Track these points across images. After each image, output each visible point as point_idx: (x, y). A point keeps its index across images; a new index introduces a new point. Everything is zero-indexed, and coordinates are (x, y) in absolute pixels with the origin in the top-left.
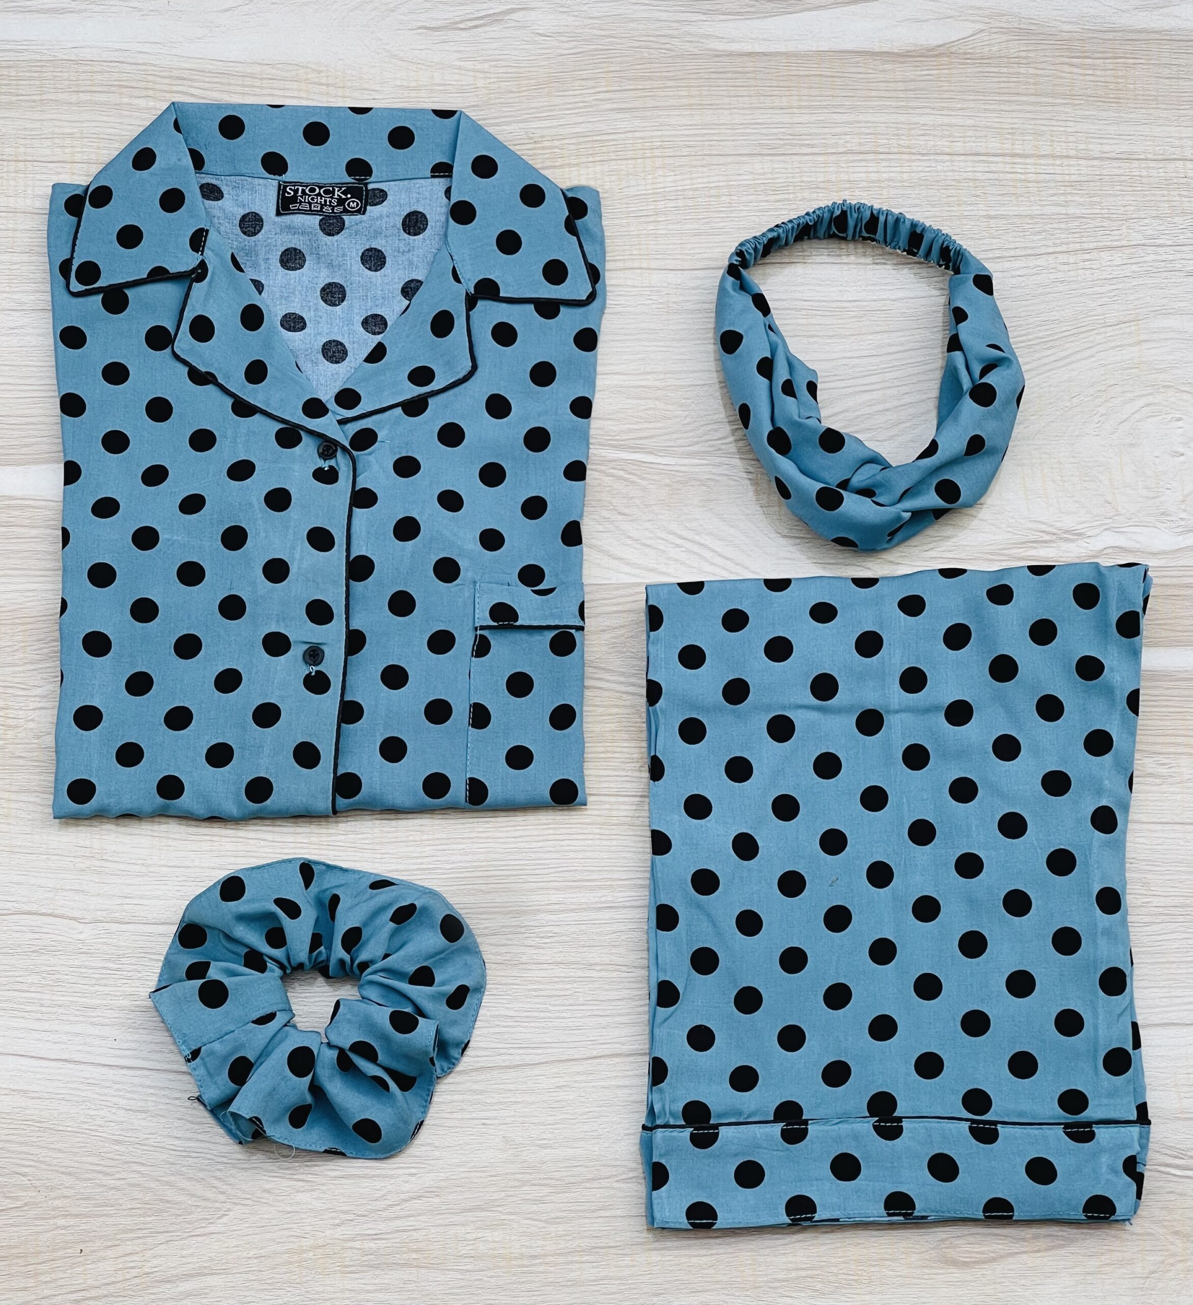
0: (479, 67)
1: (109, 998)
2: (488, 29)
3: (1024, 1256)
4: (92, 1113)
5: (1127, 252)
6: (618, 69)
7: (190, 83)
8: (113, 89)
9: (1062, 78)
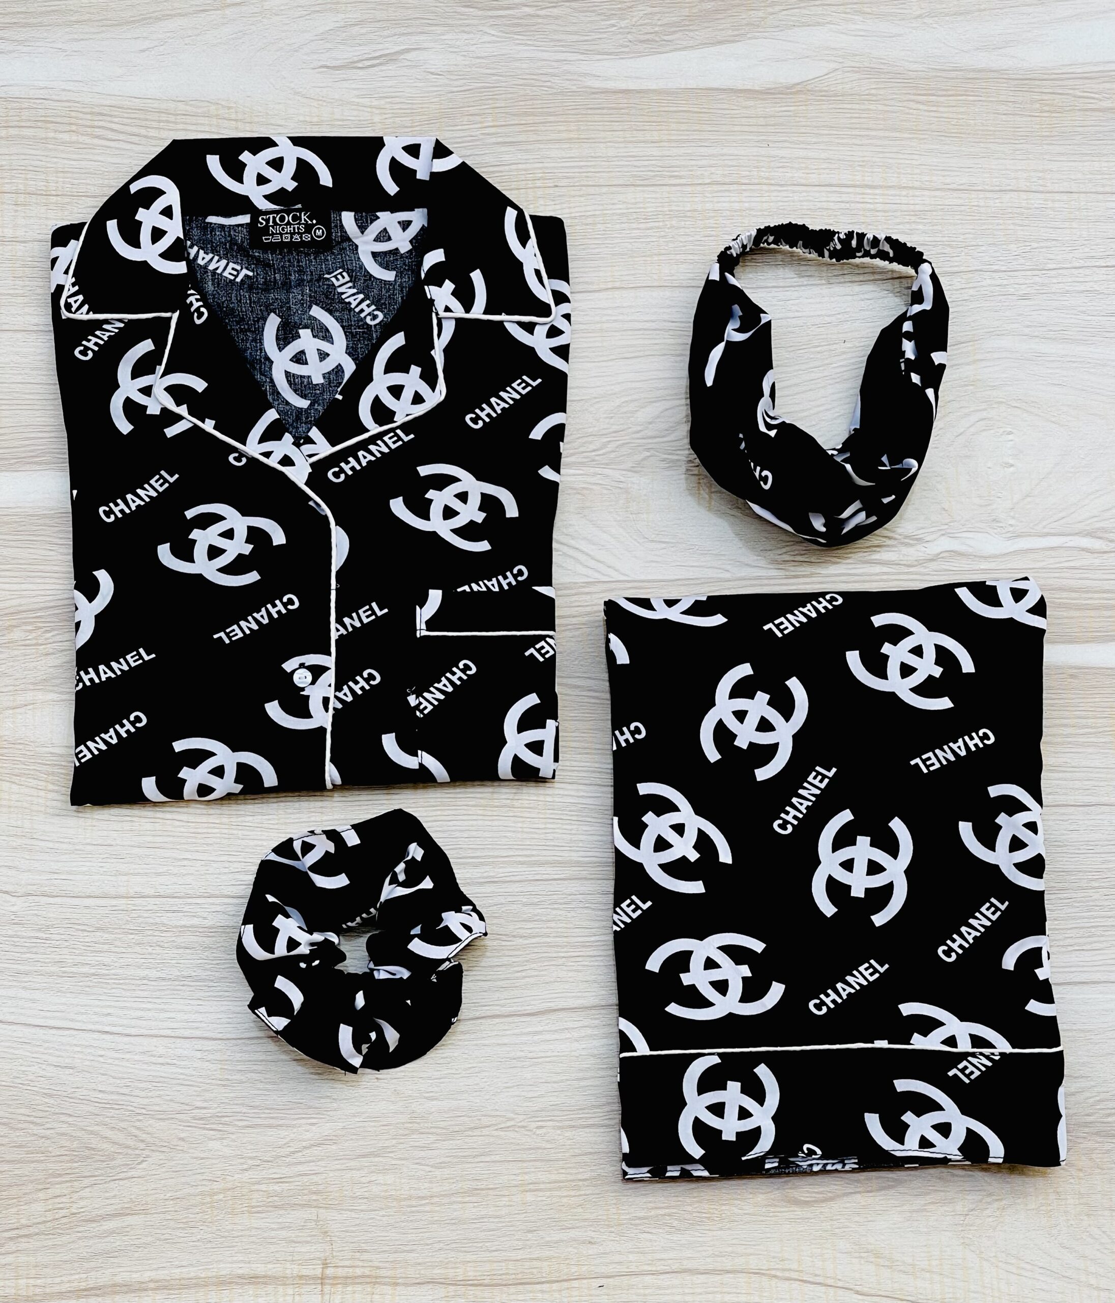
0: (375, 103)
1: (40, 964)
2: (384, 68)
3: (858, 1196)
4: (23, 1068)
5: (964, 277)
6: (503, 105)
7: (109, 119)
8: (39, 124)
9: (908, 114)
